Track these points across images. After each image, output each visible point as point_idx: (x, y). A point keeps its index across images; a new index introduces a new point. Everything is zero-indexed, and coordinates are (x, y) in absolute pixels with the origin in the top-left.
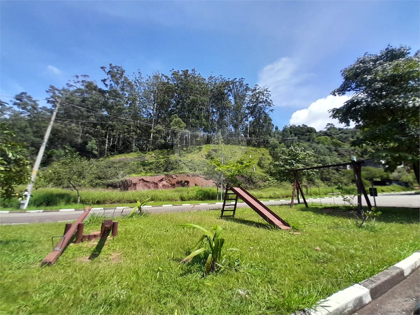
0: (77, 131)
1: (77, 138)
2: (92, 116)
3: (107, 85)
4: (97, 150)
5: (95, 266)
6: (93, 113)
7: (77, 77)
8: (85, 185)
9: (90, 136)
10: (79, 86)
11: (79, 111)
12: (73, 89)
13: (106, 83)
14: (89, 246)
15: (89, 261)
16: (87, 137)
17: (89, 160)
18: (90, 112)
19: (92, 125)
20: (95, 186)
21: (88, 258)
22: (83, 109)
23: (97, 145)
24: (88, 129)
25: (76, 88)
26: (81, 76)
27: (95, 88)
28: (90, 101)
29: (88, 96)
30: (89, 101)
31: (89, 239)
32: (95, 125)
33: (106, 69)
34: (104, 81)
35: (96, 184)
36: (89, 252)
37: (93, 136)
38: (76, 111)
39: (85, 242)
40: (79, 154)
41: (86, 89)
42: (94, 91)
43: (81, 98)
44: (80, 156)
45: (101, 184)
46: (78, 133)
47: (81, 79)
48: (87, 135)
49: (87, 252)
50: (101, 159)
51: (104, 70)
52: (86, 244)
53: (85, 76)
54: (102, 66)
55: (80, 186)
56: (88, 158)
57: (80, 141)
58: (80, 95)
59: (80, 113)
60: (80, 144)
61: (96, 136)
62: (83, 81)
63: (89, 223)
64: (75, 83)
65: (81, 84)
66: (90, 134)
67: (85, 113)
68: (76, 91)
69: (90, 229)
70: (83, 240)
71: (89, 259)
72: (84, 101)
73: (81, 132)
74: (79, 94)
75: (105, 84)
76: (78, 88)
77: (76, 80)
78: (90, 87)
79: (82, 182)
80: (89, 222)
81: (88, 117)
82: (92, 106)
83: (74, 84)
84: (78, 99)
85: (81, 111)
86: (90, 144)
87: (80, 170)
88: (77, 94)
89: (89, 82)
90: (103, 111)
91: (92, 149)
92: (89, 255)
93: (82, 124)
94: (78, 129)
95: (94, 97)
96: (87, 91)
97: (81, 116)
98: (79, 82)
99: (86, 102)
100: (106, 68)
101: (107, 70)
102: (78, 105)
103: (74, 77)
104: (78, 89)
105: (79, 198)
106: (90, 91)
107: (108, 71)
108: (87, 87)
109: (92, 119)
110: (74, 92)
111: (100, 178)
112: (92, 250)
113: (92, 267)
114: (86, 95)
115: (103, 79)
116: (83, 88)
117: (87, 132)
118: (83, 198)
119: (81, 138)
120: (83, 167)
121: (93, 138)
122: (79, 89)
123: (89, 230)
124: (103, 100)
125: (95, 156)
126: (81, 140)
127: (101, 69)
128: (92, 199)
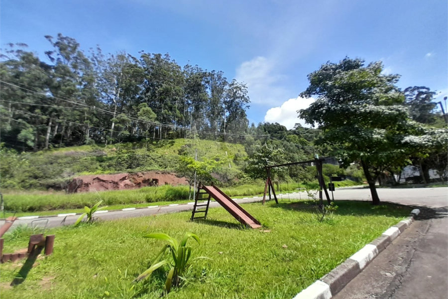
0: (6, 115)
1: (5, 124)
2: (29, 96)
3: (52, 59)
4: (33, 141)
5: (18, 294)
6: (30, 92)
7: (11, 45)
8: (14, 186)
9: (24, 122)
10: (13, 56)
11: (10, 89)
12: (4, 61)
13: (52, 56)
14: (12, 269)
15: (12, 288)
16: (19, 123)
17: (19, 153)
18: (26, 91)
19: (28, 108)
20: (28, 187)
21: (9, 283)
22: (15, 87)
23: (34, 134)
24: (22, 112)
25: (8, 59)
26: (17, 44)
27: (36, 61)
28: (27, 77)
29: (25, 71)
30: (25, 76)
31: (11, 259)
32: (32, 109)
33: (52, 40)
34: (49, 53)
35: (31, 185)
36: (11, 276)
37: (29, 123)
38: (6, 88)
39: (6, 263)
40: (6, 146)
41: (23, 62)
42: (34, 66)
43: (14, 72)
44: (5, 148)
45: (38, 185)
46: (6, 118)
47: (16, 48)
48: (20, 120)
49: (9, 276)
50: (39, 152)
51: (50, 40)
52: (7, 266)
53: (23, 45)
54: (47, 35)
55: (6, 187)
56: (19, 151)
57: (8, 128)
58: (12, 69)
59: (11, 92)
60: (9, 132)
61: (34, 123)
62: (18, 51)
63: (14, 238)
64: (8, 52)
65: (16, 54)
66: (25, 119)
67: (19, 92)
68: (7, 63)
69: (15, 246)
70: (4, 260)
71: (11, 285)
72: (17, 76)
73: (12, 116)
74: (12, 67)
75: (50, 57)
76: (11, 59)
77: (9, 49)
78: (28, 59)
79: (9, 182)
80: (13, 236)
81: (23, 98)
82: (29, 84)
83: (6, 54)
84: (10, 73)
85: (12, 89)
86: (23, 133)
87: (6, 167)
88: (8, 66)
89: (26, 53)
90: (46, 92)
91: (26, 140)
92: (11, 280)
93: (13, 106)
94: (6, 112)
95: (33, 73)
96: (23, 64)
97: (12, 95)
98: (12, 51)
99: (21, 78)
100: (52, 38)
101: (55, 40)
102: (9, 82)
103: (7, 44)
104: (10, 61)
105: (3, 204)
106: (27, 65)
107: (55, 43)
108: (23, 58)
109: (29, 101)
110: (5, 64)
111: (36, 177)
112: (15, 273)
113: (14, 295)
114: (21, 69)
115: (48, 51)
116: (18, 59)
117: (20, 117)
118: (8, 204)
119: (11, 124)
120: (10, 163)
121: (28, 125)
122: (12, 61)
123: (12, 248)
124: (46, 77)
125: (30, 149)
126: (10, 127)
127: (45, 38)
128: (23, 205)
